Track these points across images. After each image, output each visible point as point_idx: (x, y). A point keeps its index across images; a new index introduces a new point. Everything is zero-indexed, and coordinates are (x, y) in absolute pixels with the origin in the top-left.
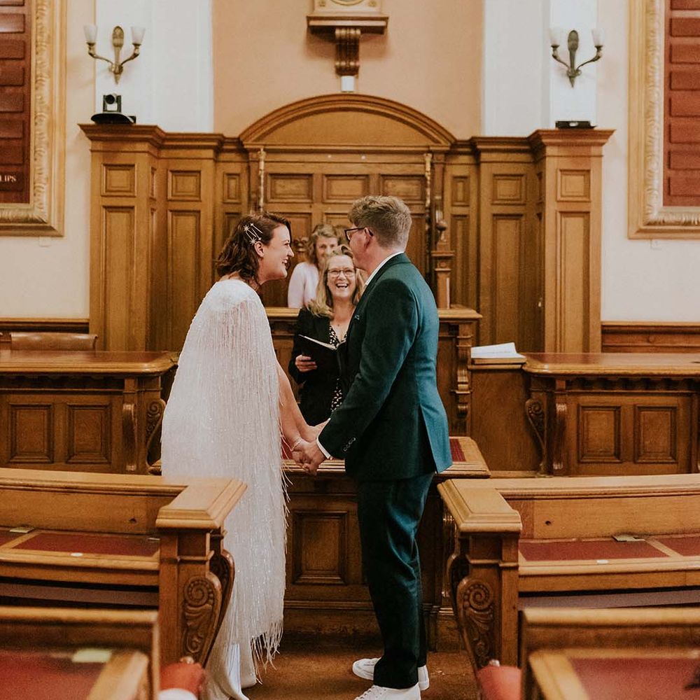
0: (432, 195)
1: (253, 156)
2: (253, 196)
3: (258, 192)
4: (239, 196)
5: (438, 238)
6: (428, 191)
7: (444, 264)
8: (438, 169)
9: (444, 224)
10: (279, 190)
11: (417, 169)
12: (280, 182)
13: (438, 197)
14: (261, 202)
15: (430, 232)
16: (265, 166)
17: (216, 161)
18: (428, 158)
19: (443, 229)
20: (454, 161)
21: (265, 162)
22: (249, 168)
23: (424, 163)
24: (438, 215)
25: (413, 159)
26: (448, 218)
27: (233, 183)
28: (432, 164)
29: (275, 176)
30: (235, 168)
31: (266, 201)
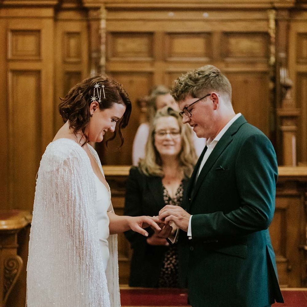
0: (277, 52)
1: (93, 14)
2: (94, 55)
3: (98, 51)
4: (79, 55)
5: (283, 96)
6: (273, 49)
7: (289, 123)
8: (283, 25)
9: (289, 82)
10: (120, 49)
11: (260, 26)
12: (121, 41)
13: (282, 55)
14: (103, 61)
15: (274, 91)
16: (107, 25)
17: (56, 19)
18: (272, 15)
19: (287, 87)
20: (298, 18)
21: (107, 20)
22: (89, 27)
23: (267, 20)
24: (283, 73)
25: (258, 15)
26: (293, 76)
27: (73, 42)
28: (276, 21)
29: (116, 34)
30: (74, 27)
31: (107, 60)
